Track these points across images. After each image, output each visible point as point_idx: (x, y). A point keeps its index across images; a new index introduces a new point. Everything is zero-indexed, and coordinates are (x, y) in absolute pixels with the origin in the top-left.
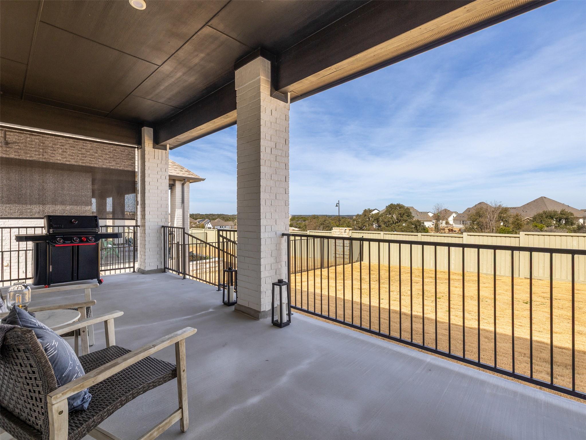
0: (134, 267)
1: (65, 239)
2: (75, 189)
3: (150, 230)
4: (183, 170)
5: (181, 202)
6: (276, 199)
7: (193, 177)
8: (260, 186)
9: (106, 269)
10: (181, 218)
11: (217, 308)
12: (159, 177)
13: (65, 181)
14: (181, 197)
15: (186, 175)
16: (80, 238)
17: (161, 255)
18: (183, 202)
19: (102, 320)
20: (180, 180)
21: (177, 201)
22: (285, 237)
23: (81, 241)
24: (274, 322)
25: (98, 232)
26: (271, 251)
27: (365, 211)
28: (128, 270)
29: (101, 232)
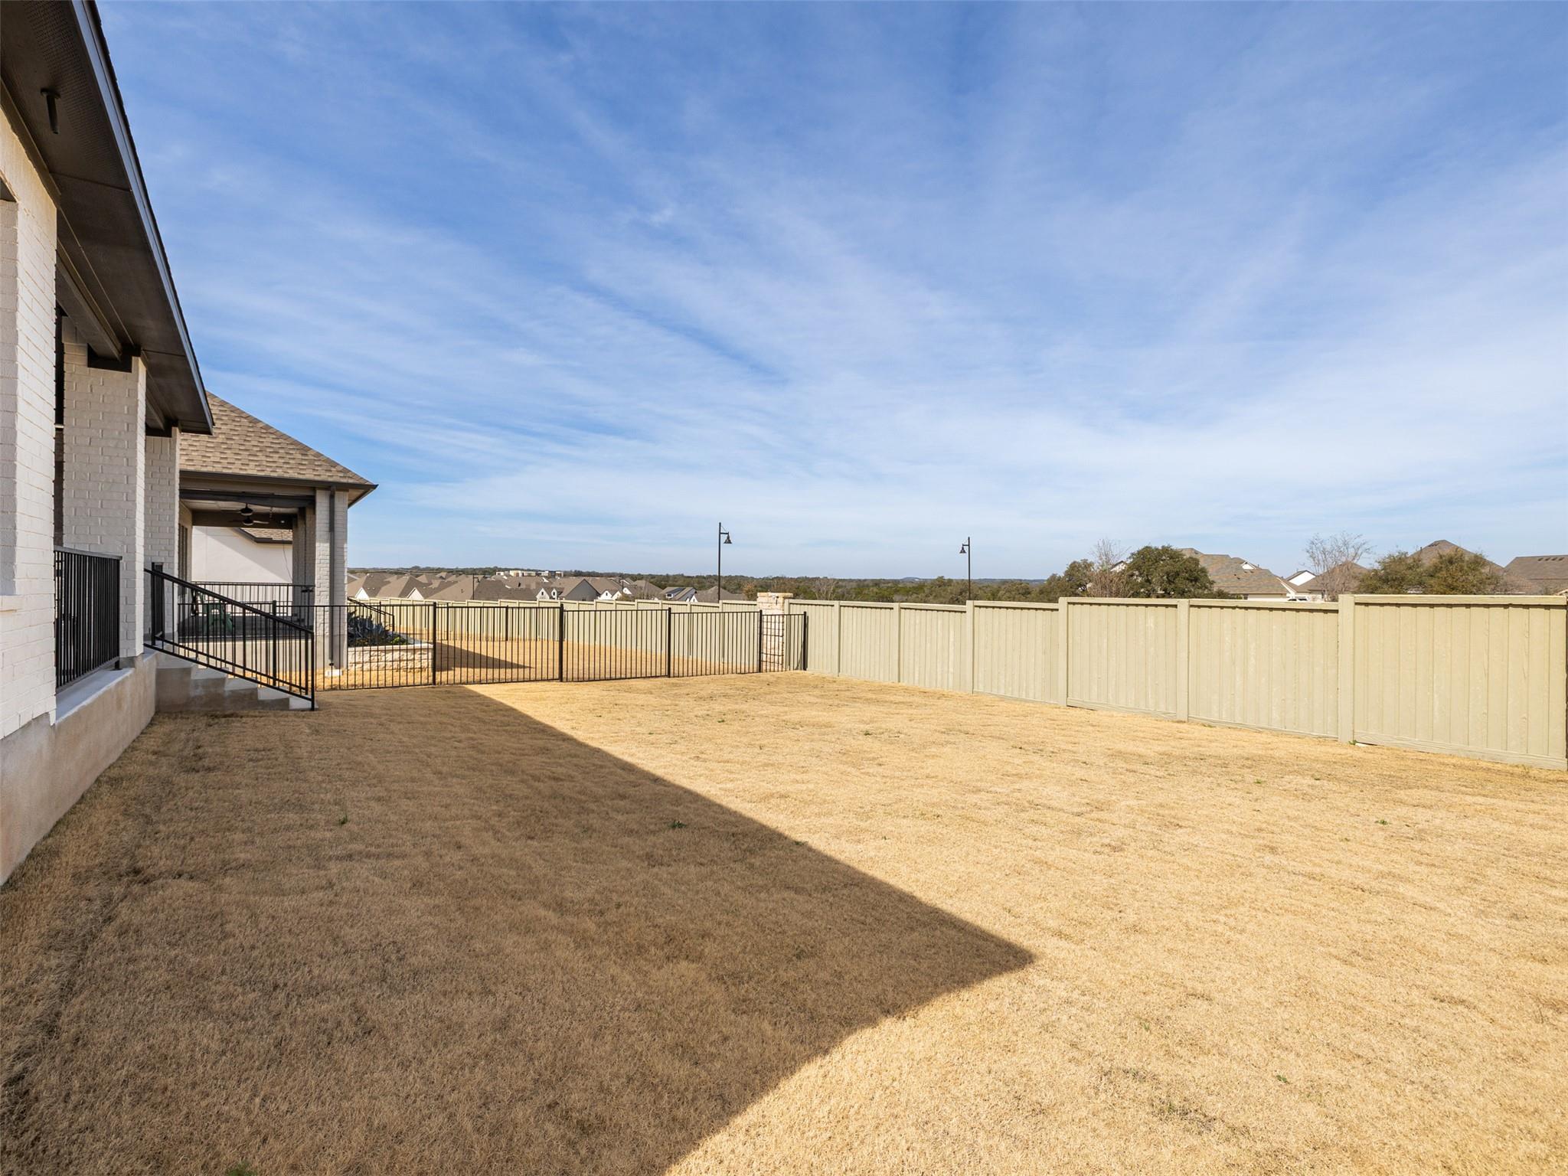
5: (328, 529)
7: (351, 481)
15: (335, 478)
18: (332, 529)
20: (326, 489)
21: (318, 529)
27: (1074, 567)
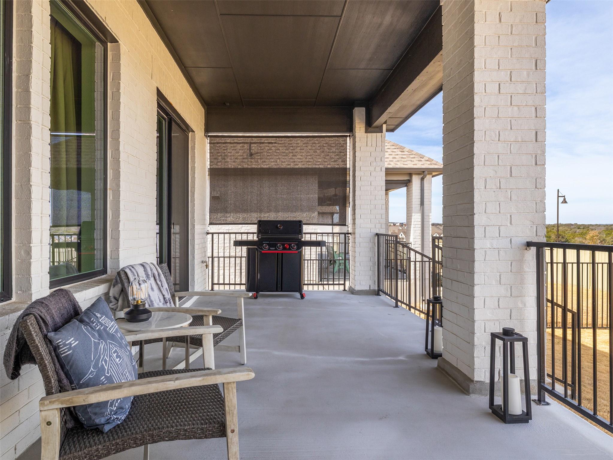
0: (344, 284)
1: (270, 245)
2: (287, 192)
3: (361, 239)
4: (422, 159)
5: (419, 203)
6: (511, 176)
7: (436, 167)
8: (474, 155)
9: (309, 283)
10: (420, 226)
11: (414, 357)
12: (372, 169)
13: (278, 184)
14: (420, 197)
15: (427, 165)
16: (283, 245)
17: (374, 271)
18: (422, 203)
19: (196, 332)
20: (418, 174)
21: (413, 203)
22: (533, 249)
23: (284, 248)
24: (494, 407)
25: (301, 239)
26: (498, 274)
28: (336, 288)
29: (304, 239)
